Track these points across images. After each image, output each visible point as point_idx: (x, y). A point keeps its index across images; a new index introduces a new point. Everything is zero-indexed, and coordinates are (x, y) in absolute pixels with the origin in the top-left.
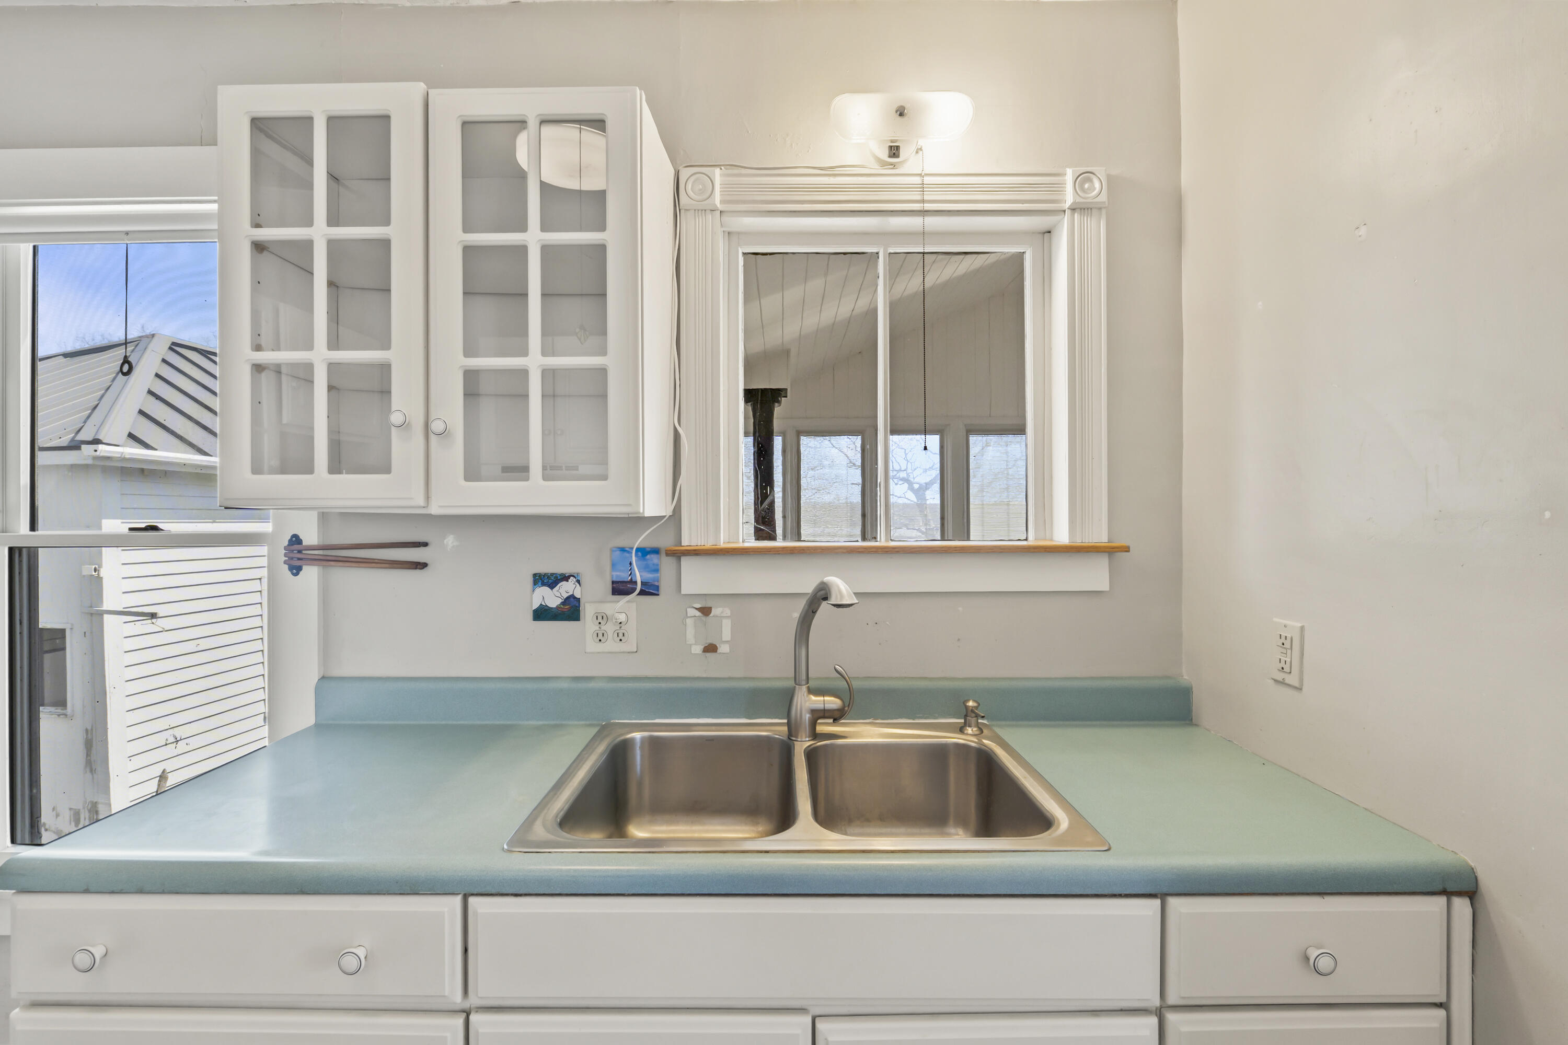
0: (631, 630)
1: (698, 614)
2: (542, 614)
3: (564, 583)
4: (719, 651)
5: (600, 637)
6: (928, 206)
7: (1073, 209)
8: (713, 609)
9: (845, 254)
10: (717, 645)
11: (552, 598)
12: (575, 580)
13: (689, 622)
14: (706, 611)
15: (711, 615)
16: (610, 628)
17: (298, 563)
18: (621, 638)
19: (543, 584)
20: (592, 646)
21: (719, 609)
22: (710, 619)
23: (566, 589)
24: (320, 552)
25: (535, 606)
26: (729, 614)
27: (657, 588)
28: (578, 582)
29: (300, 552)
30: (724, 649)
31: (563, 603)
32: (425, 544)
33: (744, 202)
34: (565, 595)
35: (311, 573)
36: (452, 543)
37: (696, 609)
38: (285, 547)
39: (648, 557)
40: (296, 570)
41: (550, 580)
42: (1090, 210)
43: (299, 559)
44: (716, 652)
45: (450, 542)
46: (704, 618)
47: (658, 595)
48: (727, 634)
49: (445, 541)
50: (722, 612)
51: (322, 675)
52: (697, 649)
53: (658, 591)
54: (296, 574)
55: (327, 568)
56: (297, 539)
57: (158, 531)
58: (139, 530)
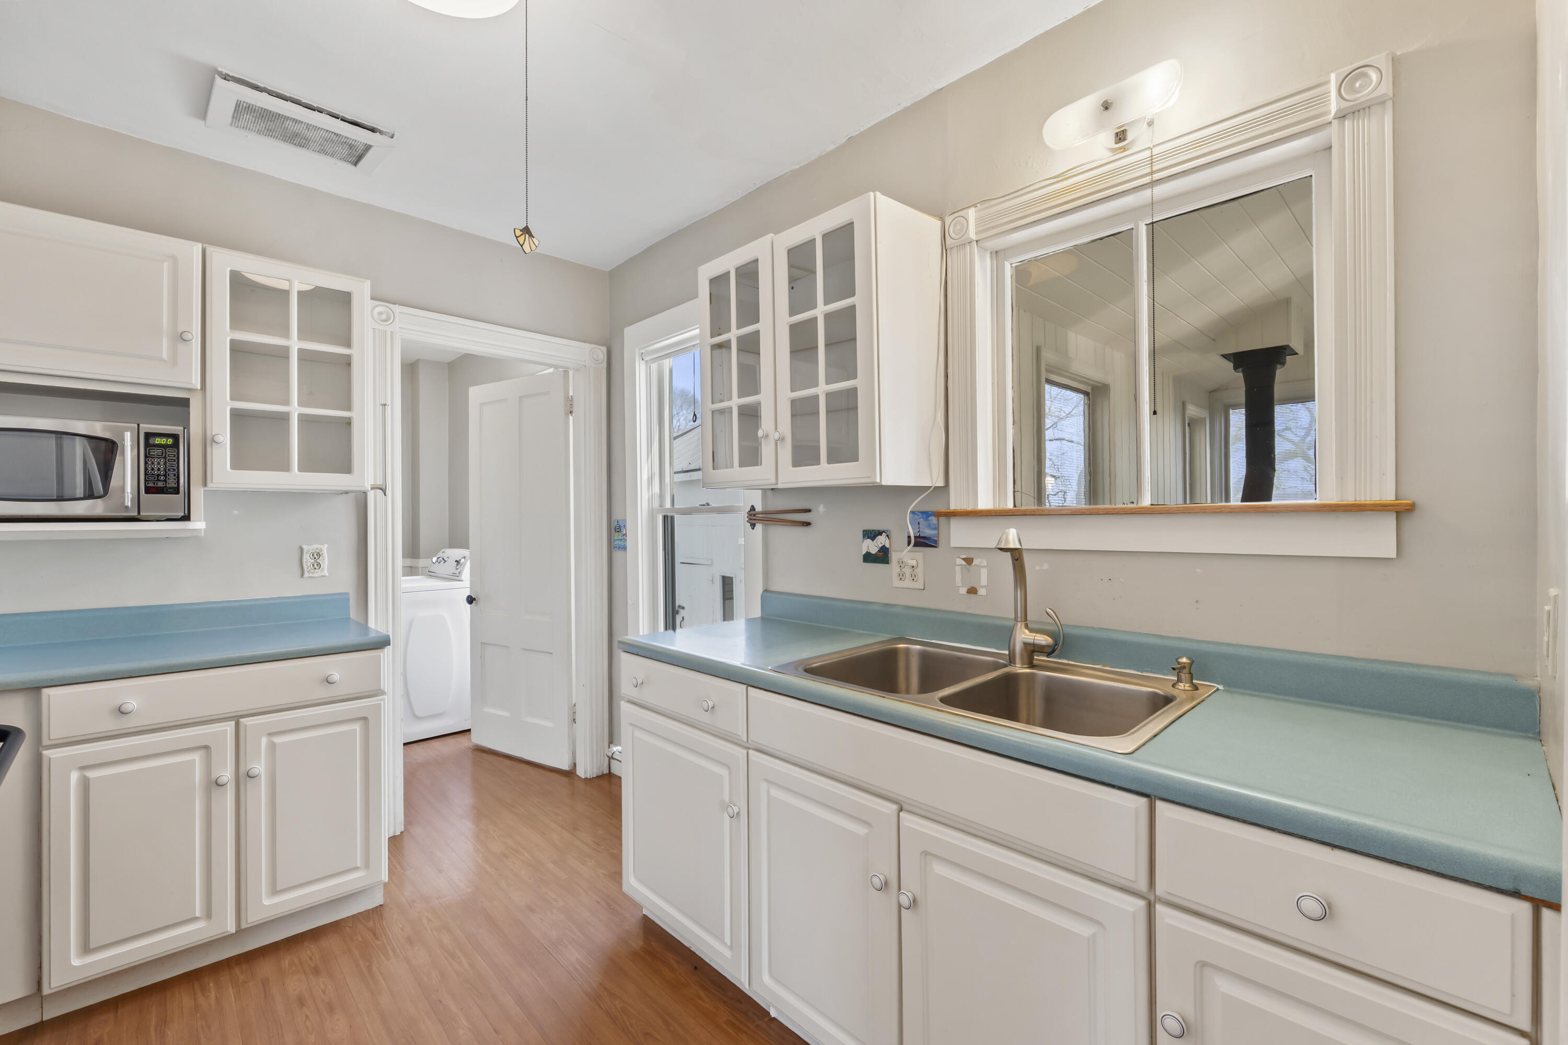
0: (920, 571)
1: (964, 563)
2: (868, 558)
3: (879, 537)
4: (979, 593)
5: (901, 577)
6: (1157, 176)
7: (1342, 116)
8: (974, 560)
9: (1101, 239)
10: (977, 589)
11: (873, 547)
12: (885, 535)
13: (958, 569)
14: (969, 561)
15: (973, 564)
16: (907, 571)
17: (754, 522)
18: (914, 578)
19: (868, 538)
20: (897, 583)
21: (979, 560)
22: (972, 567)
23: (882, 540)
24: (764, 516)
25: (864, 553)
26: (986, 565)
27: (936, 542)
28: (888, 536)
29: (755, 515)
30: (982, 592)
31: (879, 551)
32: (809, 511)
33: (992, 228)
34: (880, 546)
35: (759, 527)
36: (823, 510)
37: (963, 559)
38: (747, 512)
39: (930, 518)
40: (753, 526)
41: (871, 535)
42: (1367, 109)
43: (754, 520)
44: (977, 594)
45: (821, 509)
46: (968, 566)
47: (936, 547)
48: (984, 581)
49: (819, 509)
50: (981, 563)
51: (764, 590)
52: (963, 591)
53: (936, 544)
54: (753, 529)
55: (766, 524)
56: (753, 508)
57: (709, 505)
58: (704, 505)
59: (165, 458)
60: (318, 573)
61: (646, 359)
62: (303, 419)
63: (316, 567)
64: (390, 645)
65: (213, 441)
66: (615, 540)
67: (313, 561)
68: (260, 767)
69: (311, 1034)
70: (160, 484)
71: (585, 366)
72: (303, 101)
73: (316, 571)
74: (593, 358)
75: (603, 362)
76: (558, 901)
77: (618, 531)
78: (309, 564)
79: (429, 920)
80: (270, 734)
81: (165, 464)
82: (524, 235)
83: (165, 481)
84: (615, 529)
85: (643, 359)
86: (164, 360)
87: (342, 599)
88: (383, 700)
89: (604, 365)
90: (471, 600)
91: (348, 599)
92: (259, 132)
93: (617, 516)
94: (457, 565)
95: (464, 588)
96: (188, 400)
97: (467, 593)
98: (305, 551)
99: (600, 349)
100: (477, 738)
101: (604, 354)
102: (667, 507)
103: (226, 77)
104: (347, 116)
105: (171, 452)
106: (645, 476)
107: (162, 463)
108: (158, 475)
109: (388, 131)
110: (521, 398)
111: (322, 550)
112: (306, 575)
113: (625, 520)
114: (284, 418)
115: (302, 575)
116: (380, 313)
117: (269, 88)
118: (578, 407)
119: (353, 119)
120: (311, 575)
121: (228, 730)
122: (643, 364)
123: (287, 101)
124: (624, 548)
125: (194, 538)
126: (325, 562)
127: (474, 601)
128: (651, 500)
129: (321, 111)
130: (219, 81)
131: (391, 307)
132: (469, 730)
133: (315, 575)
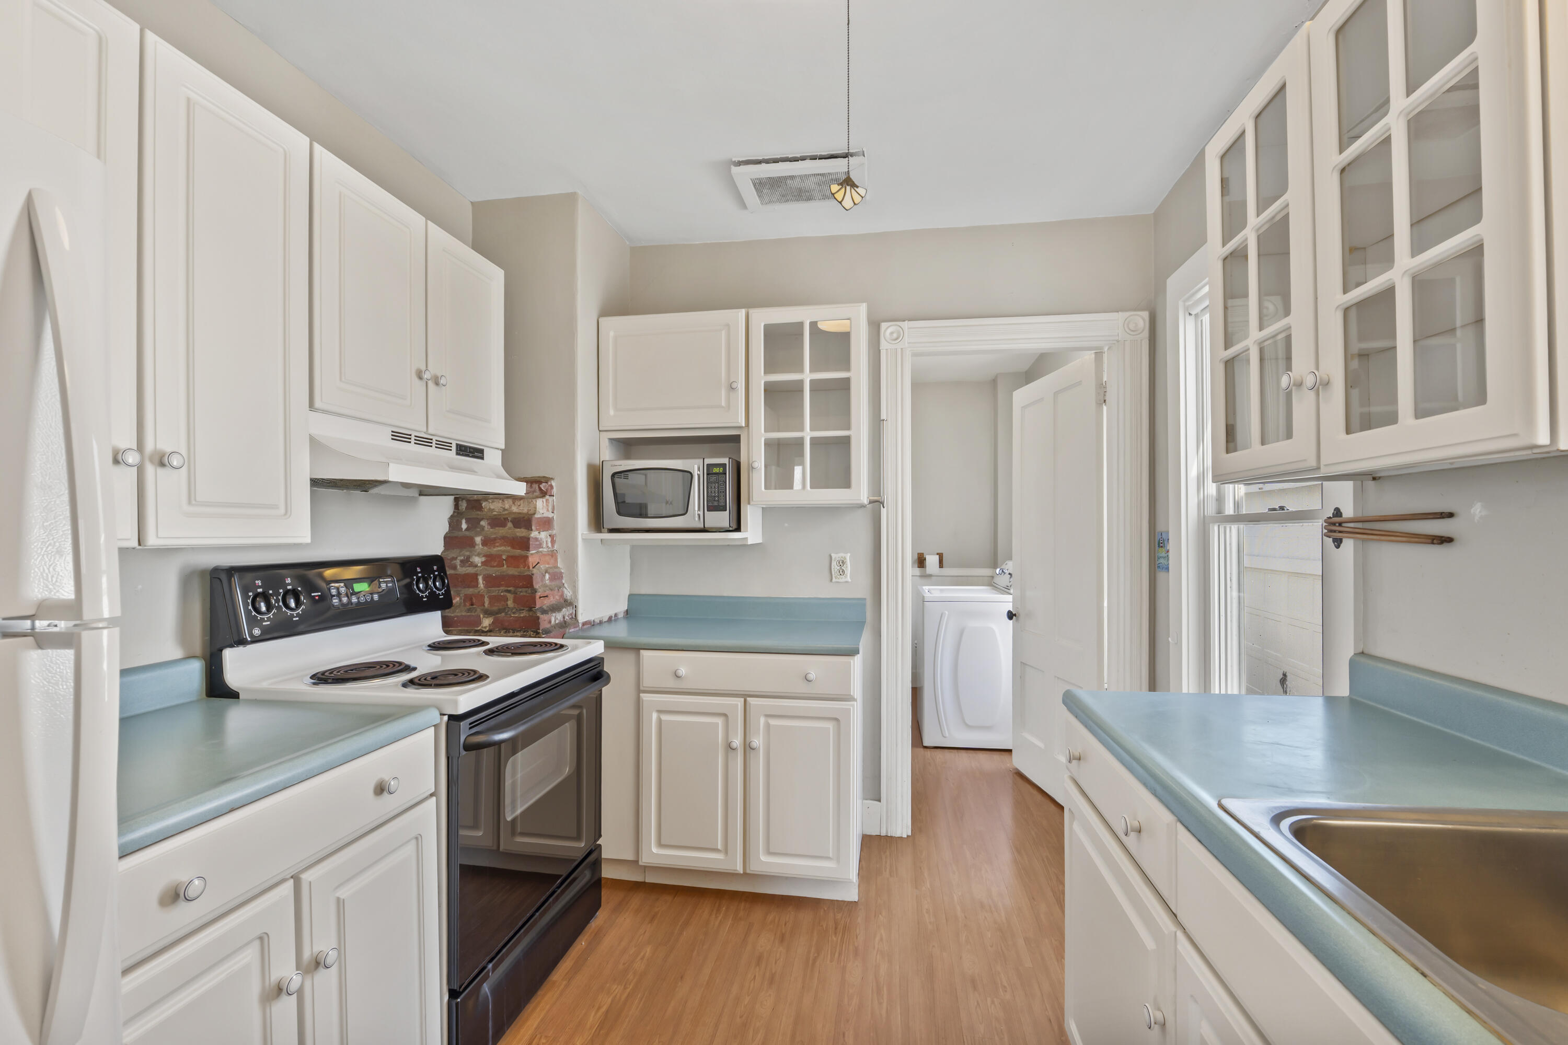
17: (1339, 535)
24: (1359, 525)
29: (1340, 524)
32: (1451, 515)
35: (1348, 544)
36: (1480, 512)
38: (1325, 520)
40: (1338, 543)
43: (1340, 532)
45: (1478, 510)
49: (1472, 511)
51: (1361, 651)
54: (1338, 547)
55: (1363, 540)
56: (1338, 513)
57: (1284, 510)
58: (1274, 509)
59: (718, 483)
60: (842, 579)
61: (1193, 313)
62: (814, 441)
63: (841, 573)
64: (859, 654)
65: (753, 468)
66: (1159, 558)
67: (839, 568)
68: (757, 741)
69: (748, 996)
70: (716, 504)
71: (1118, 341)
72: (790, 156)
73: (841, 576)
74: (1130, 330)
75: (1143, 331)
76: (1006, 991)
77: (1162, 547)
78: (836, 570)
79: (881, 939)
80: (767, 716)
81: (718, 487)
82: (843, 189)
83: (718, 501)
84: (1159, 543)
85: (1190, 314)
86: (723, 407)
87: (861, 603)
88: (853, 706)
89: (1146, 334)
90: (1011, 615)
91: (865, 605)
92: (779, 201)
93: (1160, 527)
94: (1010, 578)
95: (1007, 602)
96: (739, 436)
97: (1010, 607)
98: (833, 559)
99: (1138, 315)
100: (1019, 761)
101: (1144, 323)
102: (1227, 513)
103: (739, 163)
104: (823, 154)
105: (721, 478)
106: (1193, 473)
107: (717, 487)
108: (715, 496)
109: (857, 150)
110: (1056, 394)
111: (845, 559)
112: (834, 580)
113: (1167, 533)
114: (800, 442)
115: (831, 580)
116: (892, 333)
117: (766, 158)
118: (1111, 396)
119: (828, 153)
120: (837, 580)
121: (739, 705)
122: (1191, 322)
123: (778, 162)
124: (1167, 569)
125: (744, 547)
126: (848, 569)
127: (1014, 617)
128: (1201, 505)
129: (803, 159)
130: (735, 170)
131: (901, 326)
132: (1010, 751)
133: (840, 580)
